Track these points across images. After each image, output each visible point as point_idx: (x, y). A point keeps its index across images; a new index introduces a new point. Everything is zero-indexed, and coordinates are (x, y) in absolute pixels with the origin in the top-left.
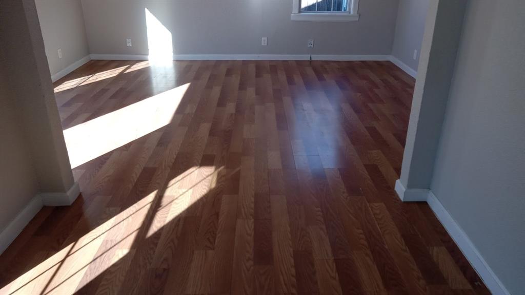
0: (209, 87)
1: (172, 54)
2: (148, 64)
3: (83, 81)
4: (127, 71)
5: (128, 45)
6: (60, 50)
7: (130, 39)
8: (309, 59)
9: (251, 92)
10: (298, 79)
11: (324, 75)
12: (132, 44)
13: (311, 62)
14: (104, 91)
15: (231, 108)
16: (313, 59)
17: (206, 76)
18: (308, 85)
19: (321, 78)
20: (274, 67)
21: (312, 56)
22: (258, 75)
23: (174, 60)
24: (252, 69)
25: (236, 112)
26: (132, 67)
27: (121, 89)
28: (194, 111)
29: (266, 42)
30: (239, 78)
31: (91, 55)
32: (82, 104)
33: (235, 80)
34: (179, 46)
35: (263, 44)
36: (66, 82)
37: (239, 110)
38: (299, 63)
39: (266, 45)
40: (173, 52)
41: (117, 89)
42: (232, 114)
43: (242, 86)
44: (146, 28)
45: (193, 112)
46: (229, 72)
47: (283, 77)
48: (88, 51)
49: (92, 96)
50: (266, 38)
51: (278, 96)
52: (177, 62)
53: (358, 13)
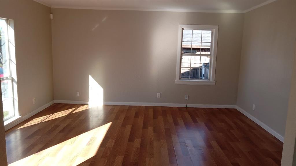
0: (124, 125)
1: (103, 101)
2: (88, 107)
3: (45, 118)
4: (74, 112)
5: (77, 95)
6: (35, 99)
7: (79, 92)
8: (186, 107)
9: (150, 129)
10: (180, 121)
11: (196, 118)
12: (79, 95)
13: (187, 108)
14: (57, 126)
15: (137, 143)
16: (188, 107)
17: (122, 117)
18: (187, 125)
19: (195, 121)
20: (165, 111)
21: (188, 104)
22: (155, 117)
23: (103, 105)
24: (151, 113)
25: (141, 146)
26: (78, 109)
27: (68, 126)
28: (113, 144)
29: (160, 96)
30: (143, 119)
31: (54, 100)
32: (40, 136)
33: (140, 121)
34: (107, 97)
35: (158, 97)
36: (34, 119)
37: (142, 145)
38: (180, 109)
39: (160, 97)
40: (104, 100)
41: (66, 125)
42: (138, 148)
43: (145, 126)
44: (89, 86)
45: (112, 146)
46: (137, 115)
47: (170, 119)
48: (53, 98)
49: (48, 130)
50: (160, 94)
51: (168, 134)
52: (105, 106)
53: (215, 81)
